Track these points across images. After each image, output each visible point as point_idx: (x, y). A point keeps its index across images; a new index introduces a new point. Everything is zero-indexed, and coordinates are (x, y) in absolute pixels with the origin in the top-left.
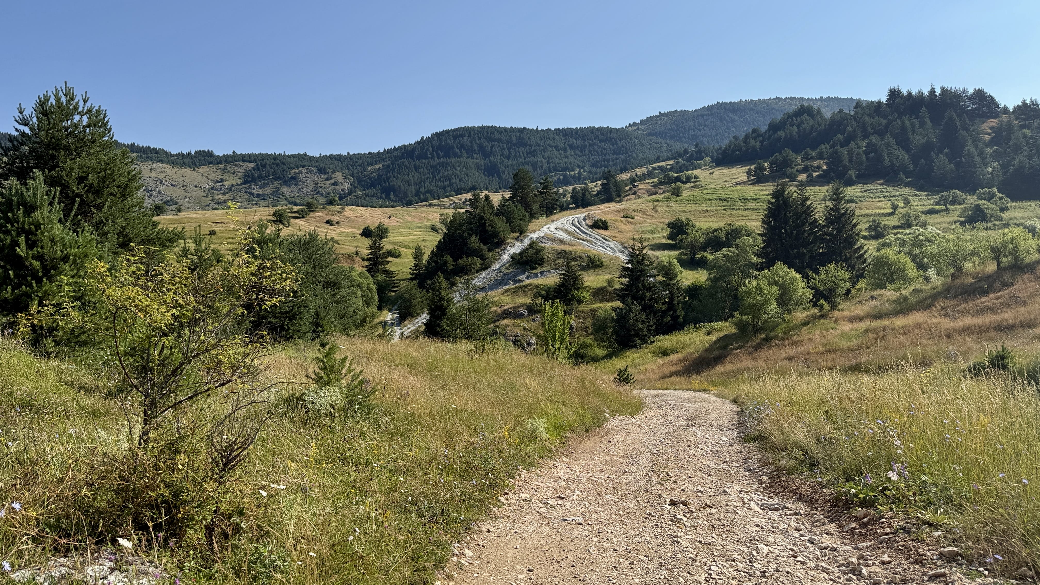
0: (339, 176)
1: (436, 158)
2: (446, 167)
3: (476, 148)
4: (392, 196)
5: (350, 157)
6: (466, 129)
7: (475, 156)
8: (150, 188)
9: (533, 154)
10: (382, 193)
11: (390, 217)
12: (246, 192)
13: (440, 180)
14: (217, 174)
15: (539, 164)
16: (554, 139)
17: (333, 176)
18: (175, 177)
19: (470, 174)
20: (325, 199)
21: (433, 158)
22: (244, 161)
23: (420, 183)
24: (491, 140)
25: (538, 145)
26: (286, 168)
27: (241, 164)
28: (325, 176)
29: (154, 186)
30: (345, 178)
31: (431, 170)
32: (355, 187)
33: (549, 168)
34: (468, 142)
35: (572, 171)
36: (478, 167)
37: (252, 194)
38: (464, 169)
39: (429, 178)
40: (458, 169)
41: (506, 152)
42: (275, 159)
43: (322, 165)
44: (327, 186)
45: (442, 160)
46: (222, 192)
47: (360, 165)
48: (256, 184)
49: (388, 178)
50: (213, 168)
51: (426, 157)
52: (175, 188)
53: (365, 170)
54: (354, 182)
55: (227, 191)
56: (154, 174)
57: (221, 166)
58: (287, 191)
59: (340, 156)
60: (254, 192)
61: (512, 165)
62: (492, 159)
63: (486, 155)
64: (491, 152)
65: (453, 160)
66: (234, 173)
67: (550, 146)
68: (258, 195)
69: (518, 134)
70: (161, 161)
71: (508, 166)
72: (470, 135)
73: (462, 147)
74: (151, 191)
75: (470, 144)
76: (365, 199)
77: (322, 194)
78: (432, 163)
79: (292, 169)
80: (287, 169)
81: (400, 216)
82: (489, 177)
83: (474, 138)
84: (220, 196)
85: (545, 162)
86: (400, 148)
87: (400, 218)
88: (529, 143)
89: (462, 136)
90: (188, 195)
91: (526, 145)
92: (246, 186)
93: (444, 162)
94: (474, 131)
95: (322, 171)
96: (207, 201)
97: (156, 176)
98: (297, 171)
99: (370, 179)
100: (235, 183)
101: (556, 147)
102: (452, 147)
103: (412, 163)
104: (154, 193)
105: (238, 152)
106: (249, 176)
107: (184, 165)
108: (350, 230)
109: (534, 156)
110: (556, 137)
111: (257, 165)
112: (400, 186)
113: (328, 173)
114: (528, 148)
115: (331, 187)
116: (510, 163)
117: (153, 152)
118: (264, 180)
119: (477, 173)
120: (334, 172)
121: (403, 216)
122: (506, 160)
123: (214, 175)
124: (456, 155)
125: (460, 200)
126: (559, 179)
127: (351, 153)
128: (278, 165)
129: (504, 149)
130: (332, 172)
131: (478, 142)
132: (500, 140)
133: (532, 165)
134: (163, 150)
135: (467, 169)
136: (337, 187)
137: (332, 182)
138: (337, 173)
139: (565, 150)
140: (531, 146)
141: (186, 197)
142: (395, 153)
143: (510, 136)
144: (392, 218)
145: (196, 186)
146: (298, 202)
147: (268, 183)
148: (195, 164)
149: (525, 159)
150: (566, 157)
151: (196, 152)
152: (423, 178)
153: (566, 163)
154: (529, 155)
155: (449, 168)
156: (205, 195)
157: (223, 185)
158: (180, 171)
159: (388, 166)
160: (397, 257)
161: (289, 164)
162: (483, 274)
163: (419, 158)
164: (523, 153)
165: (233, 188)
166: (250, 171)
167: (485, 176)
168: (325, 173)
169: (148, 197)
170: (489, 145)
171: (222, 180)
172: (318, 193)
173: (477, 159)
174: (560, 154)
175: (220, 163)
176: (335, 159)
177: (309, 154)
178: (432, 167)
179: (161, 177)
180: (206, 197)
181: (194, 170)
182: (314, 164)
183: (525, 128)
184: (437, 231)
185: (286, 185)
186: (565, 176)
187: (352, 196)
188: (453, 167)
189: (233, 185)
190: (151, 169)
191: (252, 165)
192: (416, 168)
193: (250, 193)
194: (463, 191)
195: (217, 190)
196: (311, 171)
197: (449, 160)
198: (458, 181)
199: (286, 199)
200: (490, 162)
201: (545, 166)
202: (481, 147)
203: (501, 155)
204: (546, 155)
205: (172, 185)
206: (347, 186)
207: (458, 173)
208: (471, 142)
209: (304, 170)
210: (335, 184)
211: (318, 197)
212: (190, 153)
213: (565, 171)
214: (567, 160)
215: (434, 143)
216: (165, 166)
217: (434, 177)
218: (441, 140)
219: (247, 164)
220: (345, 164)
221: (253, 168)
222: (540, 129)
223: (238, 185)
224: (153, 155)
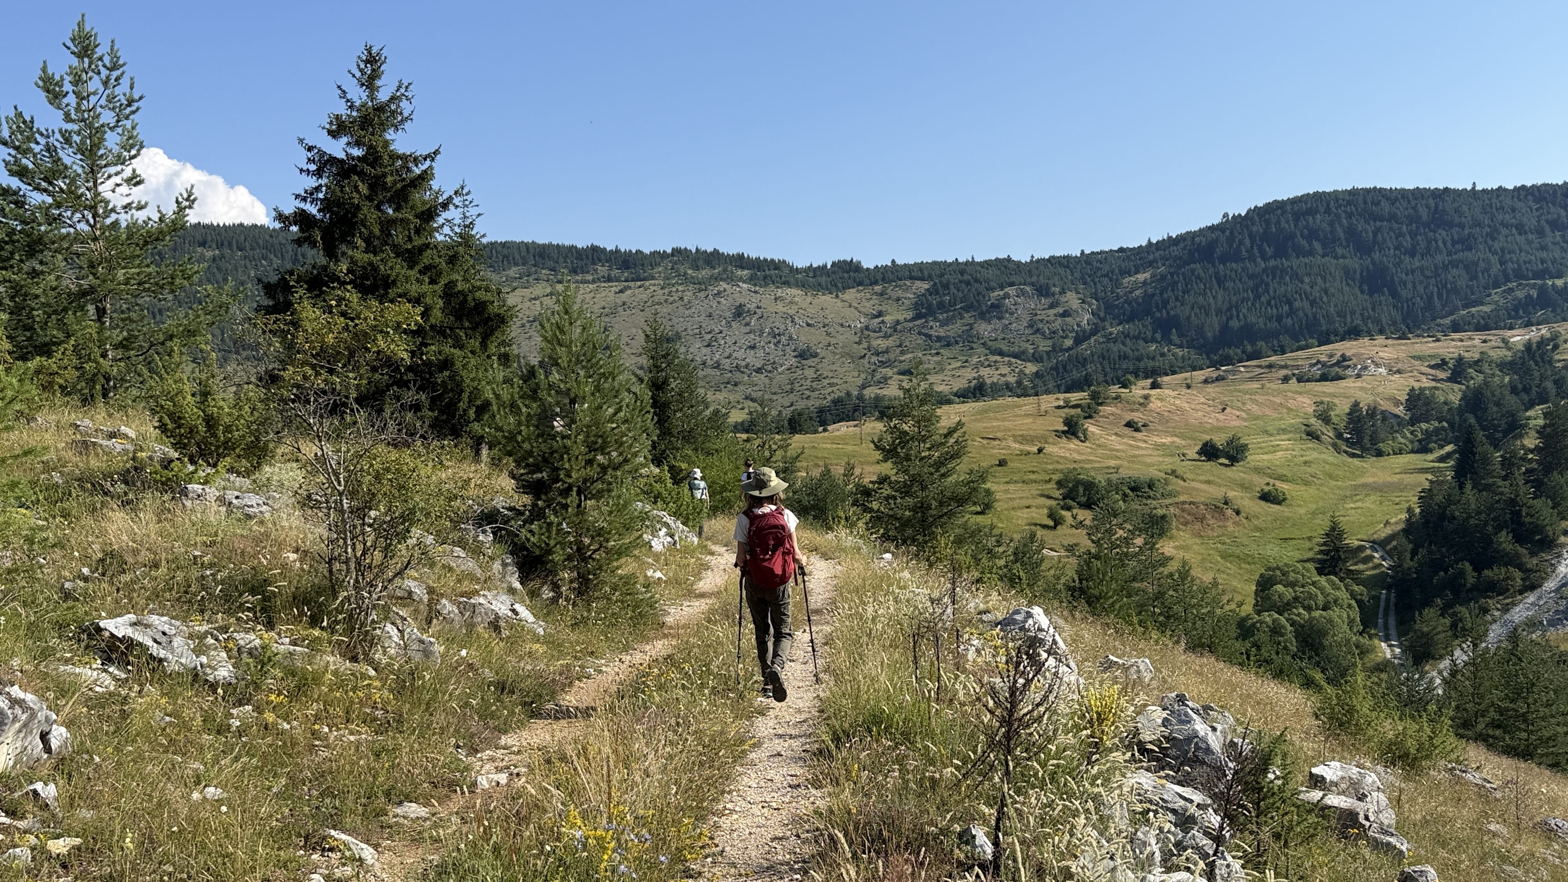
0: (1072, 300)
1: (1259, 260)
2: (1281, 277)
3: (1342, 235)
4: (1174, 337)
5: (1087, 259)
6: (1318, 197)
7: (1340, 251)
8: (777, 331)
9: (1467, 244)
10: (1154, 332)
11: (1224, 410)
12: (920, 333)
13: (1269, 303)
14: (872, 302)
15: (1482, 264)
16: (1513, 210)
17: (1063, 299)
18: (811, 310)
19: (1332, 290)
20: (1050, 343)
21: (1252, 259)
22: (912, 278)
23: (1229, 309)
24: (1375, 218)
25: (1479, 225)
26: (982, 288)
27: (908, 283)
28: (1049, 301)
29: (782, 327)
30: (1084, 302)
31: (1251, 283)
32: (1103, 320)
33: (1504, 271)
34: (1324, 225)
35: (1559, 276)
36: (1348, 274)
37: (929, 336)
38: (1319, 280)
39: (1248, 299)
40: (1307, 280)
41: (1407, 241)
42: (962, 273)
43: (1042, 280)
44: (1052, 318)
45: (1272, 263)
46: (881, 334)
47: (1106, 276)
48: (936, 319)
49: (1166, 302)
50: (866, 293)
51: (1236, 257)
52: (812, 330)
53: (1117, 284)
54: (1099, 309)
55: (889, 331)
56: (780, 307)
57: (878, 288)
58: (984, 329)
59: (1067, 258)
60: (932, 332)
61: (1422, 269)
62: (1376, 256)
63: (1363, 248)
64: (1375, 242)
65: (1295, 262)
66: (898, 299)
67: (1506, 226)
68: (939, 339)
69: (1432, 202)
70: (787, 284)
71: (1413, 272)
72: (1328, 211)
73: (1313, 235)
74: (779, 335)
75: (1328, 229)
76: (1123, 344)
77: (1043, 334)
78: (1251, 268)
79: (993, 289)
80: (985, 292)
81: (1239, 404)
82: (1371, 294)
83: (1338, 216)
84: (879, 341)
85: (1494, 259)
86: (1181, 238)
87: (1239, 409)
88: (1457, 220)
89: (1312, 212)
90: (833, 341)
91: (1450, 225)
92: (919, 322)
93: (1275, 268)
94: (1337, 200)
95: (1042, 291)
96: (861, 349)
97: (784, 310)
98: (1002, 293)
99: (1129, 304)
100: (901, 318)
101: (1521, 229)
102: (1293, 236)
103: (1211, 270)
104: (784, 339)
105: (899, 262)
106: (922, 305)
107: (820, 288)
108: (1169, 439)
109: (1469, 248)
110: (1519, 205)
111: (935, 284)
112: (1189, 318)
113: (1053, 294)
114: (1455, 230)
115: (1060, 320)
116: (1418, 264)
117: (772, 267)
118: (947, 312)
119: (1346, 288)
120: (1063, 292)
121: (1244, 404)
122: (1407, 259)
123: (867, 305)
124: (1301, 252)
125: (1331, 356)
126: (1529, 296)
127: (1087, 252)
128: (968, 283)
129: (1401, 235)
130: (1060, 293)
131: (1345, 221)
132: (1393, 217)
133: (1467, 268)
134: (784, 262)
135: (1324, 280)
136: (1068, 319)
137: (1060, 310)
138: (1069, 294)
139: (1541, 233)
140: (1462, 226)
141: (829, 345)
142: (1175, 251)
143: (1414, 208)
144: (1228, 410)
145: (842, 325)
146: (1005, 348)
147: (953, 316)
148: (836, 286)
149: (1449, 254)
150: (1543, 248)
151: (834, 264)
152: (1234, 299)
153: (1543, 262)
154: (1459, 247)
155: (1287, 278)
156: (857, 340)
157: (883, 322)
158: (816, 301)
159: (1163, 278)
160: (1279, 503)
161: (987, 281)
162: (1531, 598)
163: (1224, 260)
164: (1444, 243)
165: (899, 327)
166: (923, 295)
167: (1362, 292)
168: (1047, 295)
169: (775, 345)
170: (1370, 229)
171: (880, 314)
172: (1038, 330)
173: (1344, 257)
174: (1530, 243)
175: (876, 283)
176: (1060, 264)
177: (1015, 258)
178: (1251, 277)
179: (790, 312)
180: (859, 343)
181: (837, 296)
182: (1029, 280)
183: (1446, 190)
184: (1318, 438)
185: (982, 319)
186: (1542, 290)
187: (1098, 337)
188: (1295, 276)
189: (898, 322)
190: (776, 299)
191: (926, 286)
192: (1220, 282)
193: (926, 335)
194: (1332, 338)
195: (875, 331)
196: (1023, 293)
197: (1286, 264)
198: (1306, 305)
199: (984, 344)
200: (1373, 263)
201: (1496, 268)
202: (1351, 232)
203: (1397, 248)
204: (1497, 246)
205: (808, 325)
206: (1086, 318)
207: (1308, 288)
208: (1331, 224)
209: (1011, 291)
210: (1065, 314)
211: (1038, 338)
212: (825, 266)
213: (1544, 279)
214: (1544, 255)
215: (1254, 229)
216: (794, 291)
217: (1257, 297)
218: (1268, 223)
219: (918, 283)
220: (1077, 275)
221: (928, 290)
222: (1479, 188)
223: (906, 320)
224: (772, 272)
